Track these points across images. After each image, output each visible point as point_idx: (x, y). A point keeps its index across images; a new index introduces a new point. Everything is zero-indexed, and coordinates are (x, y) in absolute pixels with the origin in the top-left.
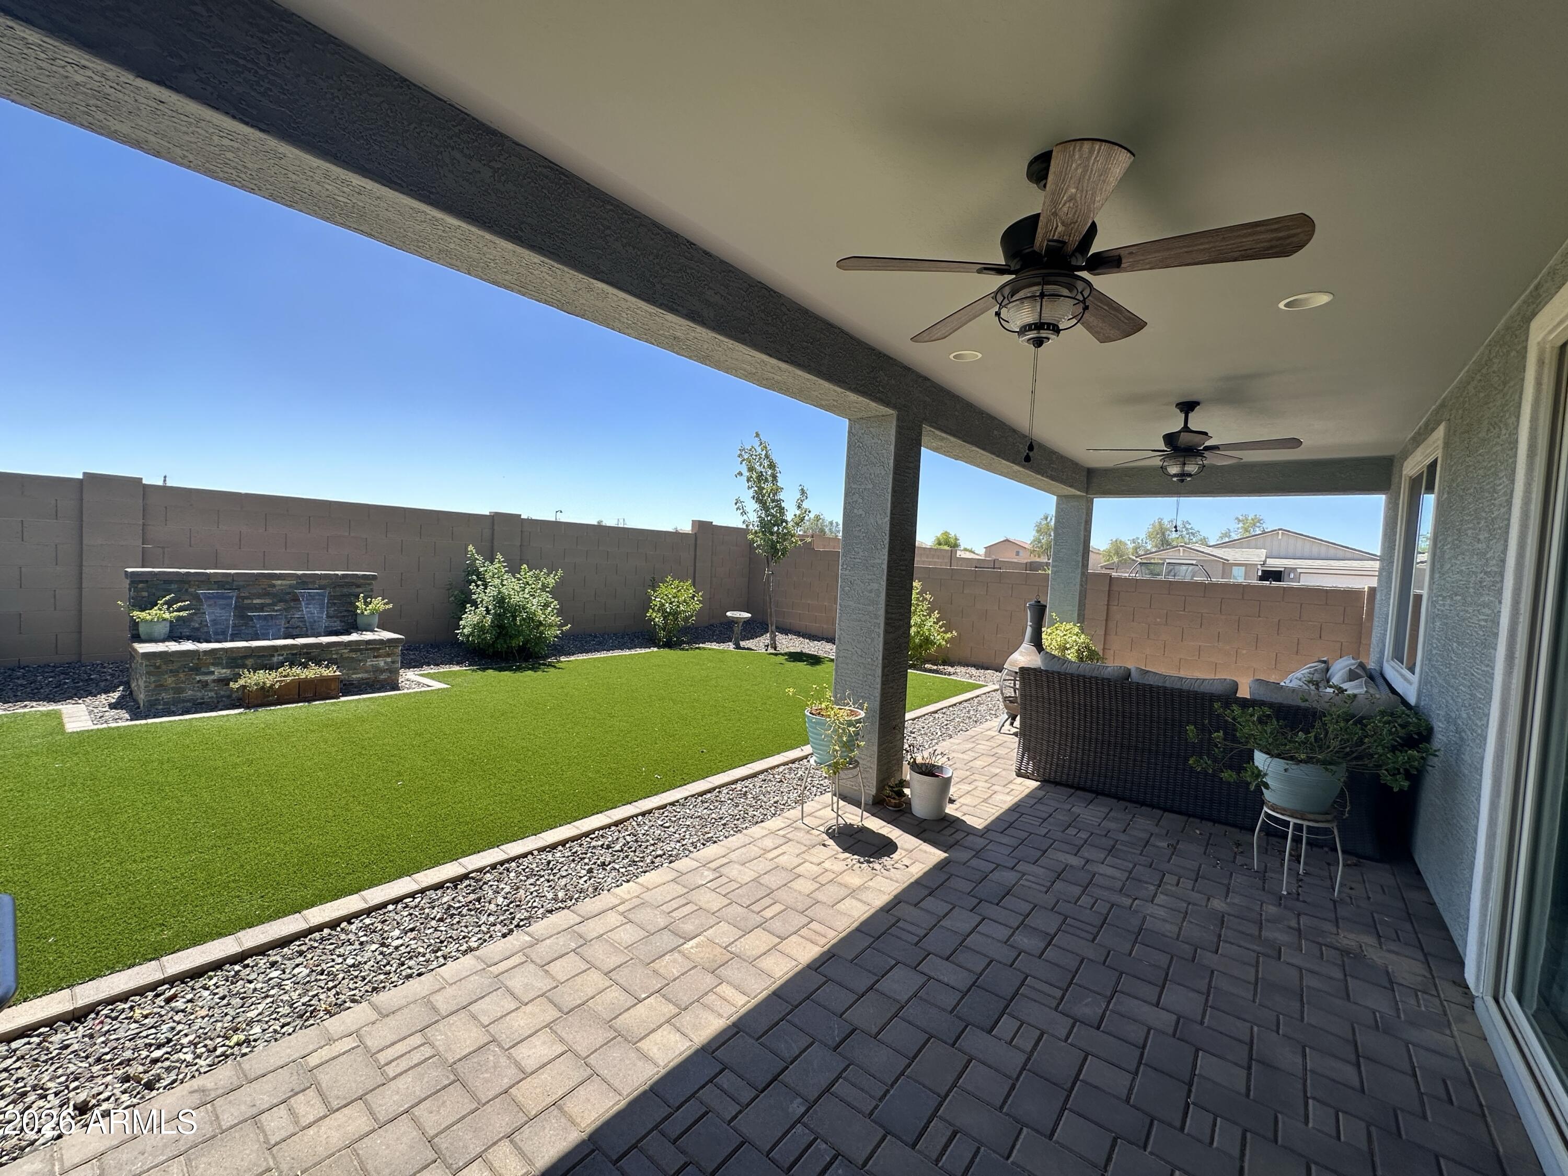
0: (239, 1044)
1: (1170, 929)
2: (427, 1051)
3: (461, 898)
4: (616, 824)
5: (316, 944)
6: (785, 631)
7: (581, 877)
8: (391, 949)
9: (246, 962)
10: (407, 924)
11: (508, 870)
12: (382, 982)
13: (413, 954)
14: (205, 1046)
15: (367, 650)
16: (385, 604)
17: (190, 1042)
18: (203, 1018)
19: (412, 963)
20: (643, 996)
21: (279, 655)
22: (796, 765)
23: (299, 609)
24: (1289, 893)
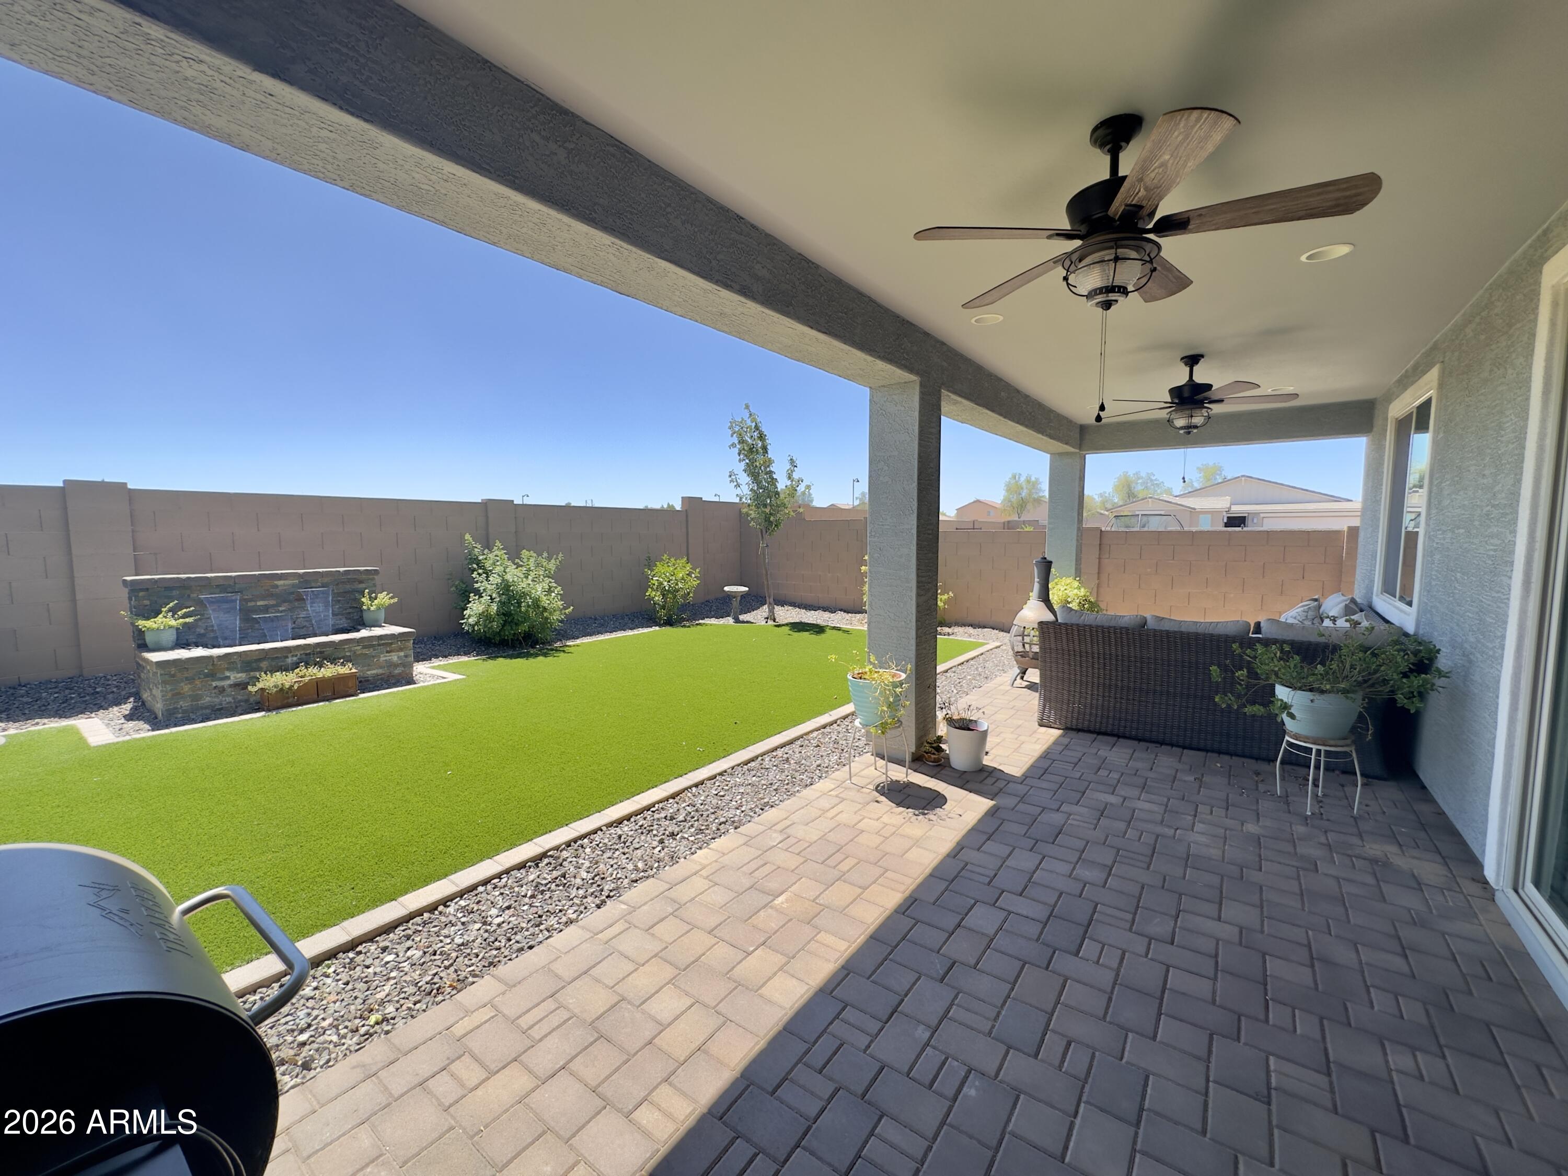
0: (377, 1023)
1: (1215, 853)
2: (563, 1015)
3: (546, 875)
4: (673, 796)
5: (420, 928)
6: (782, 603)
7: (654, 848)
8: (495, 927)
9: (358, 949)
10: (501, 902)
11: (582, 847)
12: (495, 957)
13: (516, 930)
14: (346, 1027)
15: (379, 645)
16: (390, 598)
17: (330, 1025)
18: (335, 1002)
19: (518, 937)
20: (752, 949)
21: (293, 656)
22: (828, 730)
23: (304, 608)
24: (1312, 814)
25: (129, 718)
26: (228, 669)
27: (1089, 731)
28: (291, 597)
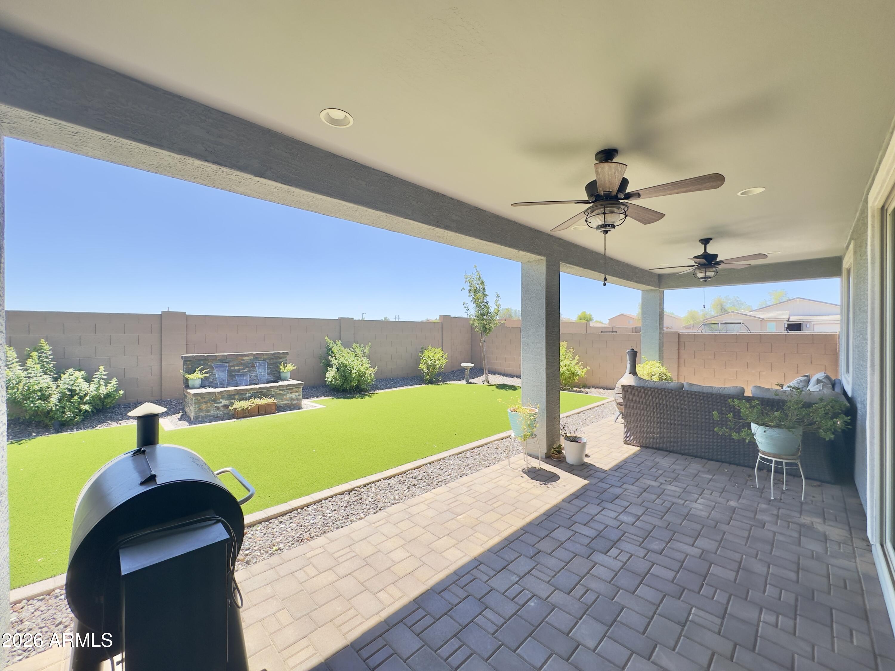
0: (276, 550)
1: (704, 514)
2: (353, 554)
3: (352, 498)
4: (417, 468)
5: (296, 515)
6: (494, 373)
7: (404, 490)
8: (327, 518)
9: (270, 521)
10: (331, 508)
11: (371, 487)
12: (327, 530)
13: (337, 520)
14: (264, 551)
15: (287, 389)
16: (293, 366)
17: (257, 549)
18: (260, 541)
19: (338, 523)
20: (442, 536)
21: (249, 393)
22: (504, 440)
23: (254, 371)
24: (775, 499)
25: (180, 419)
26: (221, 398)
27: (653, 448)
28: (250, 365)
